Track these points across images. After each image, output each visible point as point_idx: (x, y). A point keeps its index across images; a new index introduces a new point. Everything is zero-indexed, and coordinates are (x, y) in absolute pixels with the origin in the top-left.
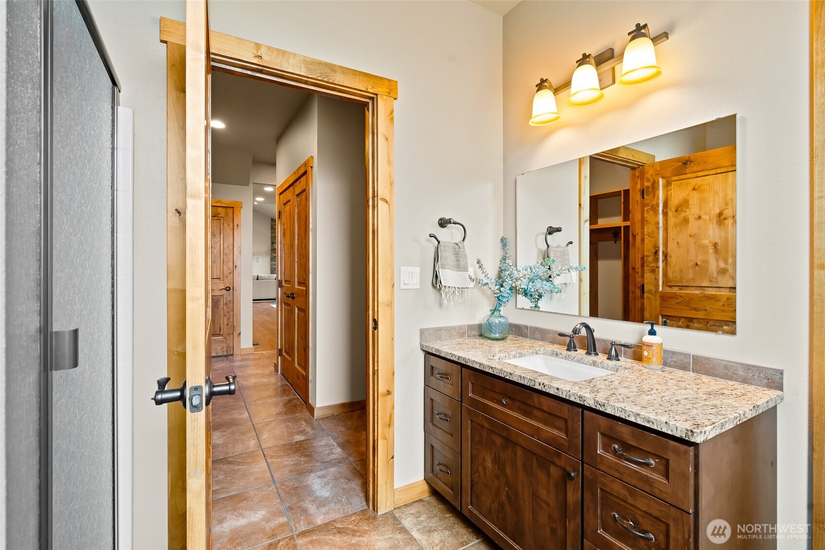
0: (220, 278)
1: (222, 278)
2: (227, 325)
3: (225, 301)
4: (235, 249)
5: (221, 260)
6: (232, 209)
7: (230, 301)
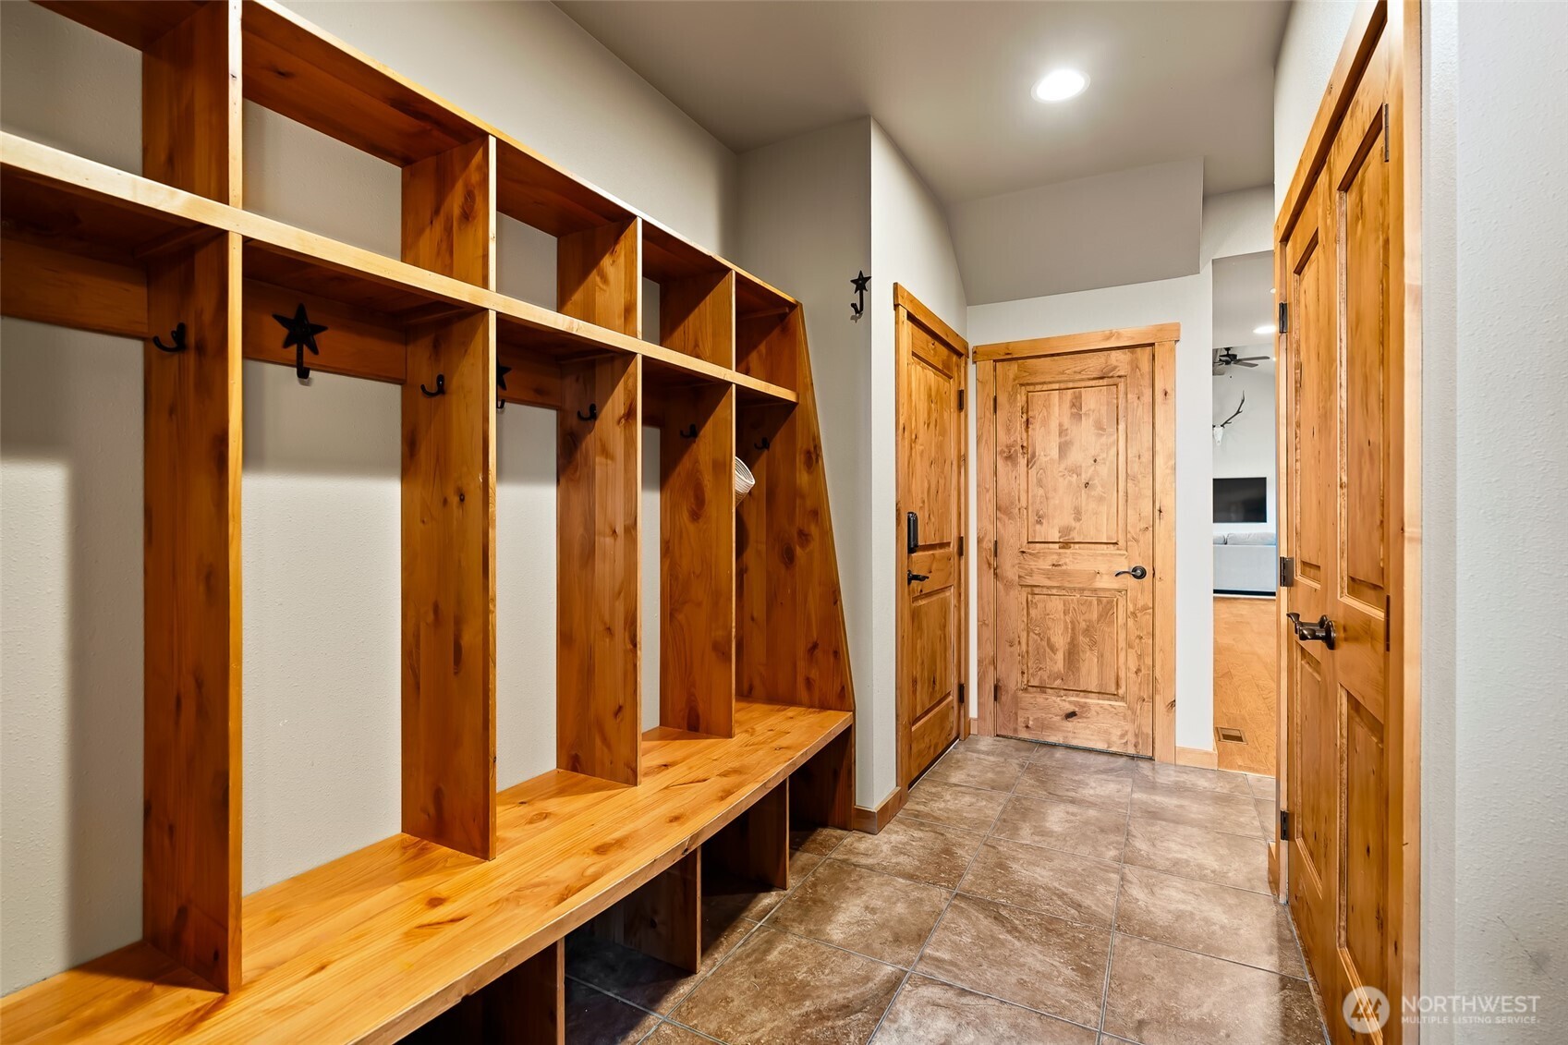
0: (1116, 543)
1: (1122, 543)
2: (1136, 673)
3: (1131, 608)
4: (1159, 461)
5: (1121, 493)
6: (1150, 348)
7: (1145, 608)
